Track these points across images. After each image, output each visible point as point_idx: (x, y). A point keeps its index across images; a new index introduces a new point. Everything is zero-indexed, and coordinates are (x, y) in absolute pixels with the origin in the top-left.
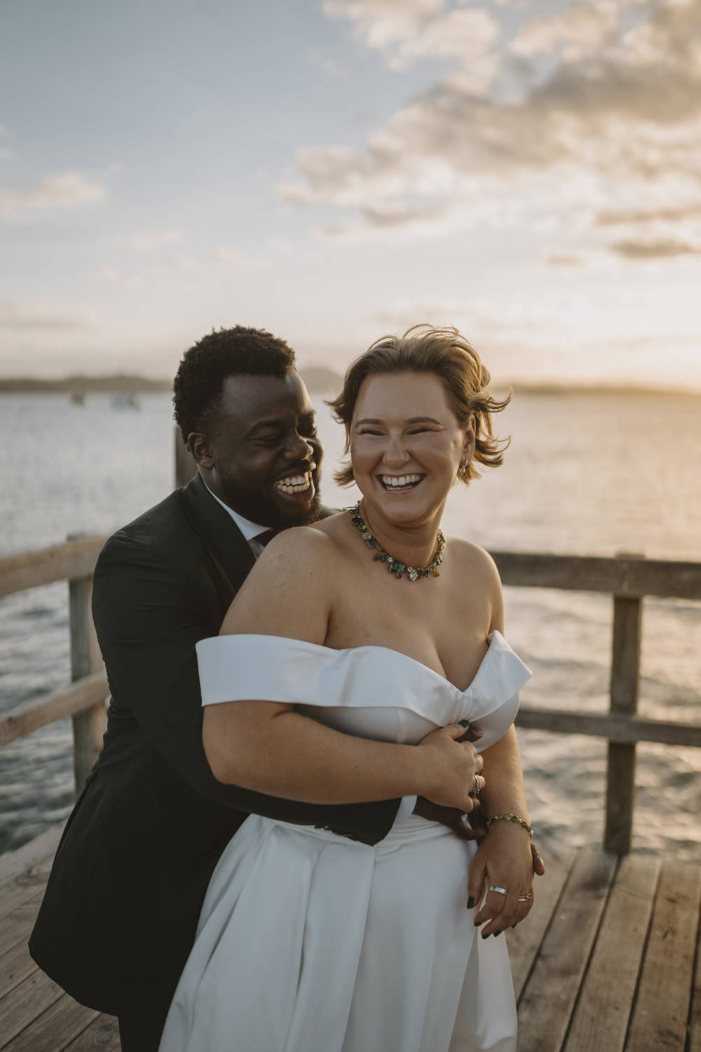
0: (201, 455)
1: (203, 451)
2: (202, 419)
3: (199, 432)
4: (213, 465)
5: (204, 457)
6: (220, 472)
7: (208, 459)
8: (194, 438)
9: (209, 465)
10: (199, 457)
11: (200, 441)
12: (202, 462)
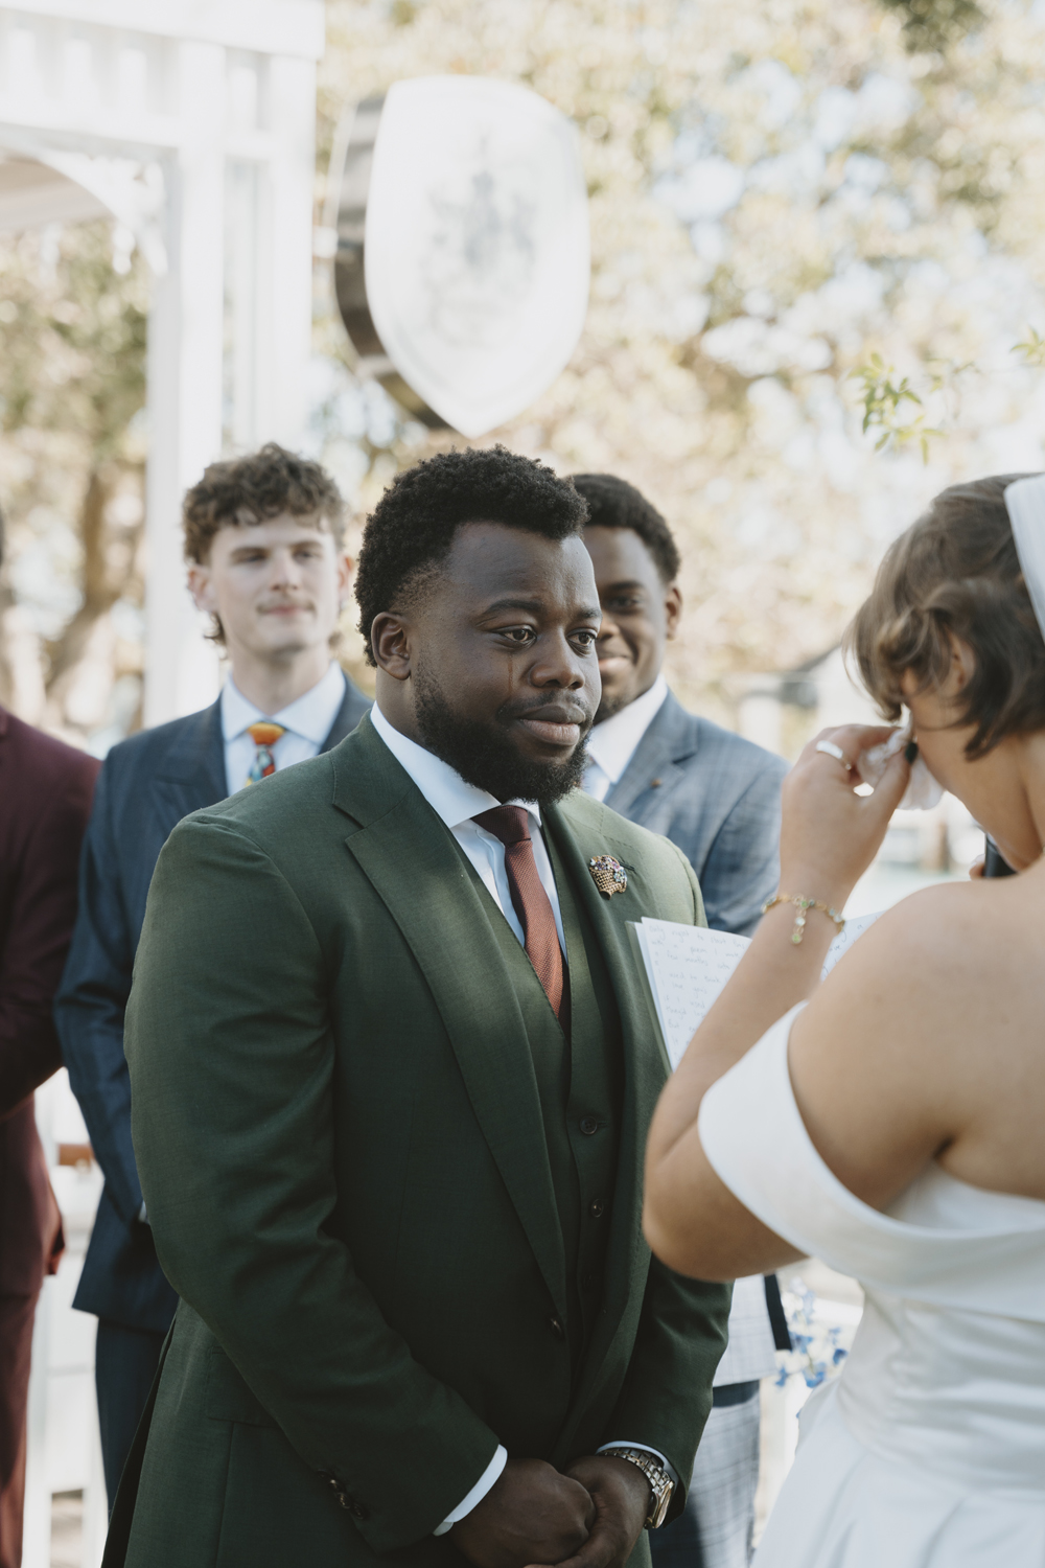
0: (390, 654)
1: (394, 650)
2: (406, 588)
3: (395, 613)
4: (409, 674)
5: (395, 657)
6: (419, 687)
7: (402, 661)
8: (382, 624)
9: (401, 672)
10: (387, 657)
11: (394, 630)
12: (389, 666)
